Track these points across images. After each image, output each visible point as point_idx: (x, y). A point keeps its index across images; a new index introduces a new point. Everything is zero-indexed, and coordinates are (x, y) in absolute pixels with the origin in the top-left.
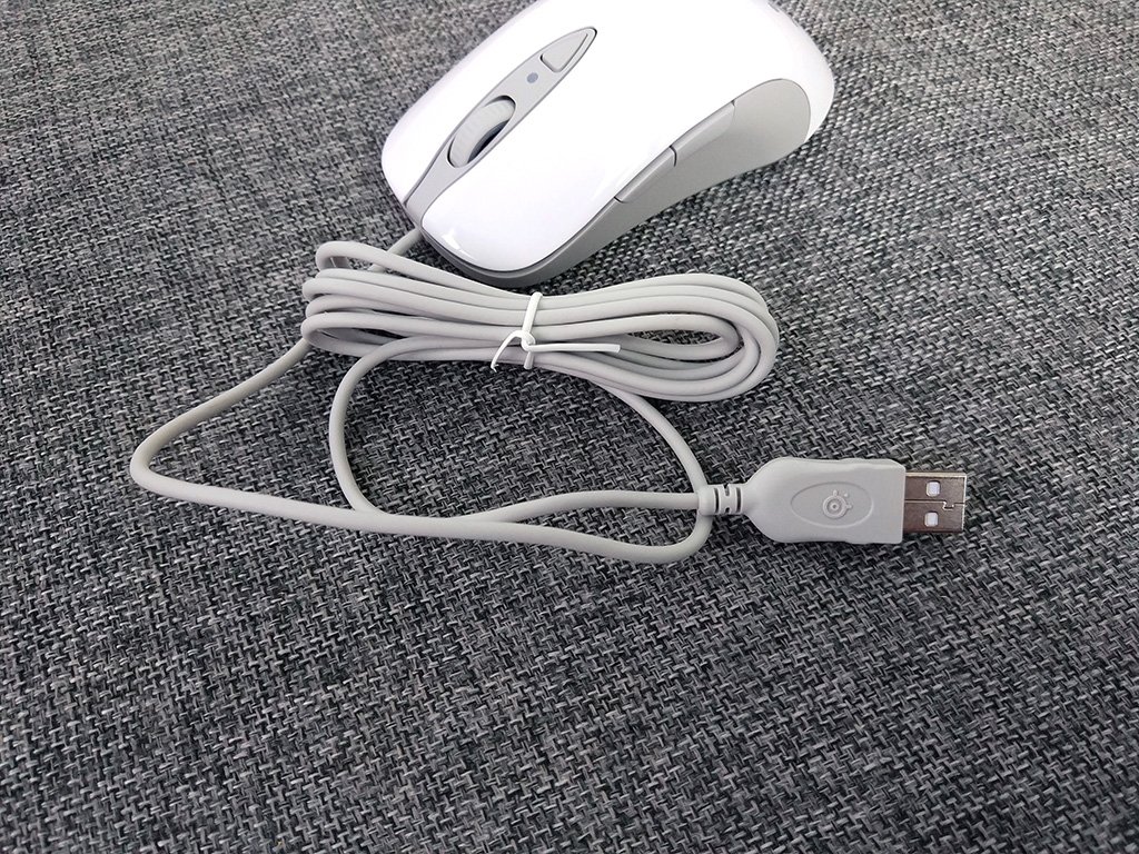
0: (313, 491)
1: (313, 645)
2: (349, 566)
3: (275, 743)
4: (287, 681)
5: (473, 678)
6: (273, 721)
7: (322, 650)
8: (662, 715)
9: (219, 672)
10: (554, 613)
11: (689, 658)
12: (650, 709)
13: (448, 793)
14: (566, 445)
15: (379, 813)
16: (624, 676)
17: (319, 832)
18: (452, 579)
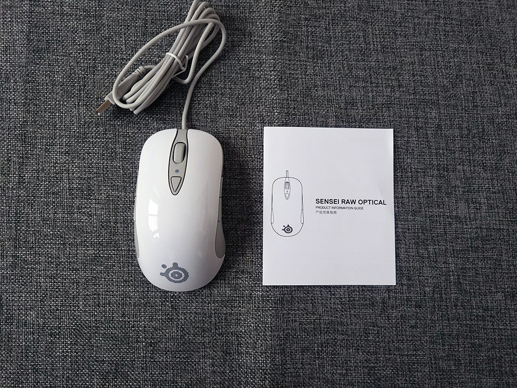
0: (423, 255)
1: (415, 296)
2: (427, 279)
3: (401, 316)
4: (407, 303)
5: (449, 320)
6: (402, 311)
7: (416, 298)
8: (487, 345)
10: (472, 312)
11: (498, 335)
12: (485, 343)
13: (436, 342)
14: (490, 268)
15: (420, 341)
16: (482, 333)
17: (407, 339)
18: (451, 293)
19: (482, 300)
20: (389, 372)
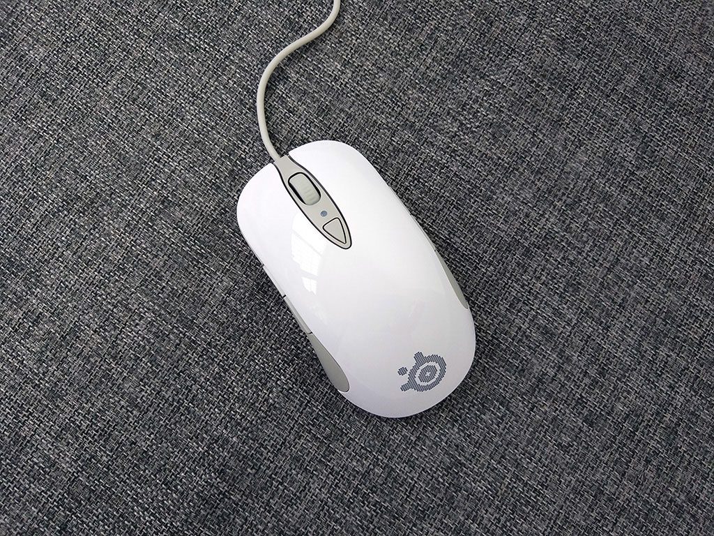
0: (645, 352)
1: (593, 404)
2: (629, 393)
4: (576, 405)
5: (623, 475)
6: (560, 411)
7: (594, 409)
9: (561, 377)
10: (667, 489)
17: (540, 459)
18: (652, 438)
19: (694, 482)
20: (480, 487)
